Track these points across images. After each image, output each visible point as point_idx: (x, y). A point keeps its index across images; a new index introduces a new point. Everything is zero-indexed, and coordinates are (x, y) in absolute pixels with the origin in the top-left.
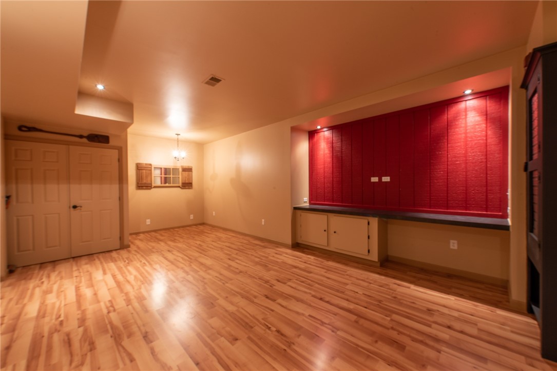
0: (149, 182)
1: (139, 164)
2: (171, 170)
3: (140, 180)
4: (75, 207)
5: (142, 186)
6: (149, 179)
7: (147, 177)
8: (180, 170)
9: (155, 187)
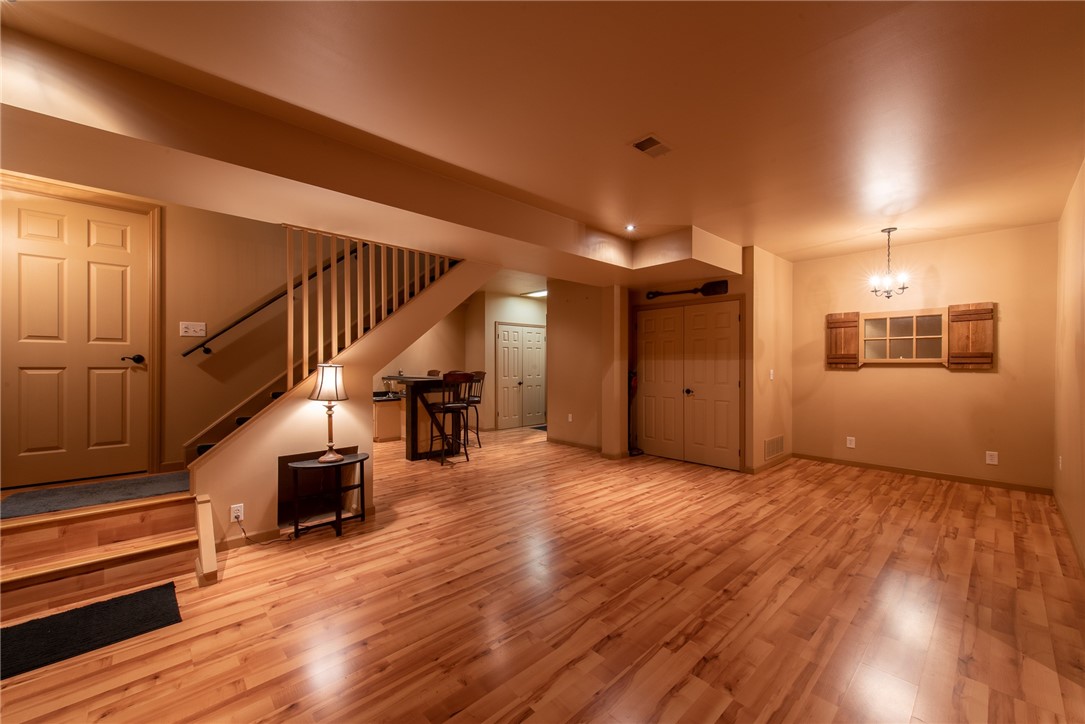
0: (852, 352)
1: (831, 315)
2: (914, 319)
3: (834, 349)
4: (688, 391)
5: (837, 364)
6: (853, 346)
7: (847, 342)
8: (945, 319)
9: (865, 365)
